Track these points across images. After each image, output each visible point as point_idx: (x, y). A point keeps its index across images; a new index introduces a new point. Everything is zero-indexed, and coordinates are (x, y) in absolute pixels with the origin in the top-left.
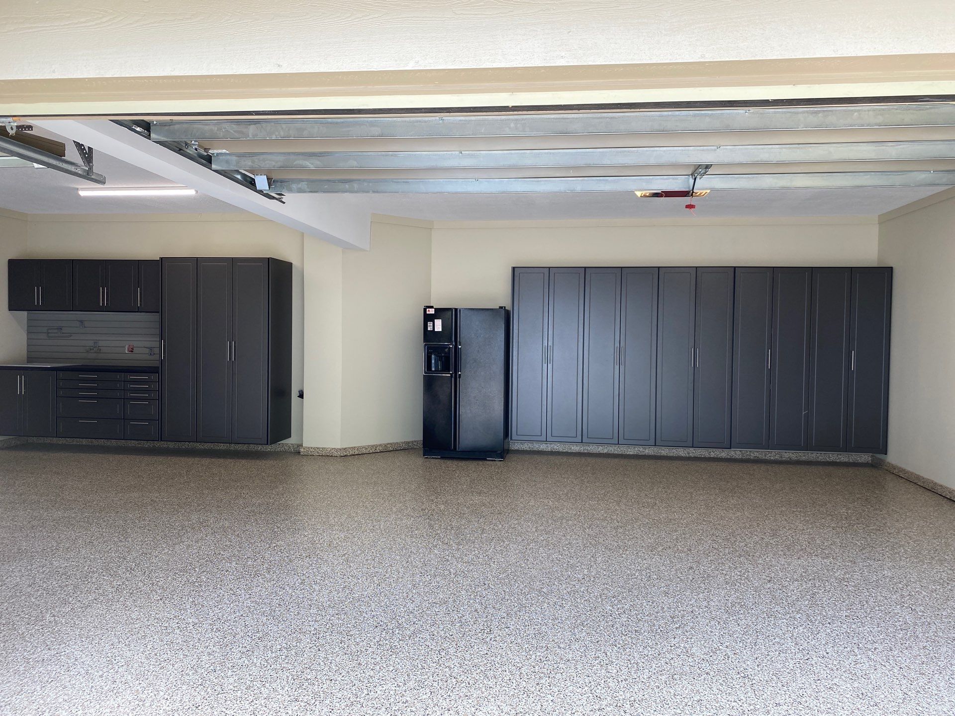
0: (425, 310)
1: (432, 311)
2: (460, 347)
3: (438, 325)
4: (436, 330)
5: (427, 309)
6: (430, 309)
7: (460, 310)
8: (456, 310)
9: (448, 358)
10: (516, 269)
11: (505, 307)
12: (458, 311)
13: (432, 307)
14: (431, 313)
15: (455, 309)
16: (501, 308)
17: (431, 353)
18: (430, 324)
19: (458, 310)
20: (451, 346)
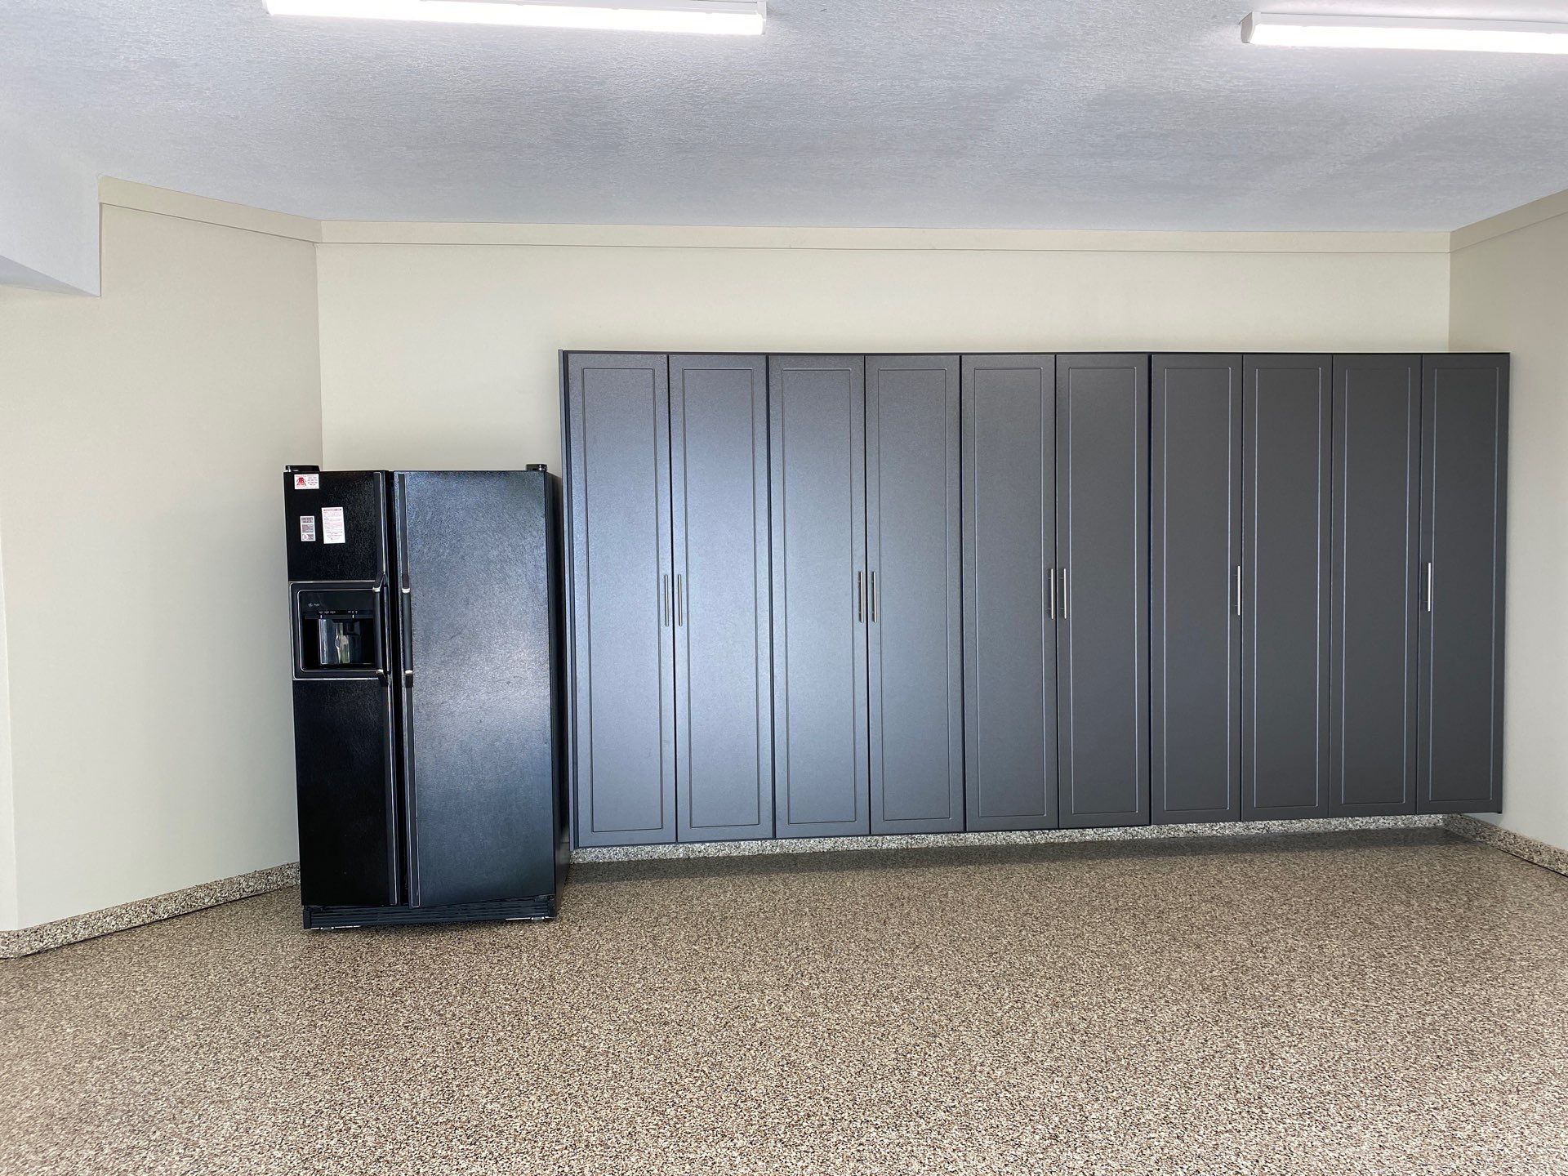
0: (289, 479)
1: (311, 482)
2: (405, 591)
3: (334, 526)
4: (327, 540)
5: (297, 477)
6: (306, 477)
7: (402, 477)
8: (389, 476)
9: (368, 626)
10: (571, 357)
11: (544, 466)
12: (396, 479)
13: (313, 469)
14: (308, 486)
15: (387, 472)
16: (533, 468)
17: (316, 612)
18: (307, 524)
19: (396, 475)
20: (378, 590)
